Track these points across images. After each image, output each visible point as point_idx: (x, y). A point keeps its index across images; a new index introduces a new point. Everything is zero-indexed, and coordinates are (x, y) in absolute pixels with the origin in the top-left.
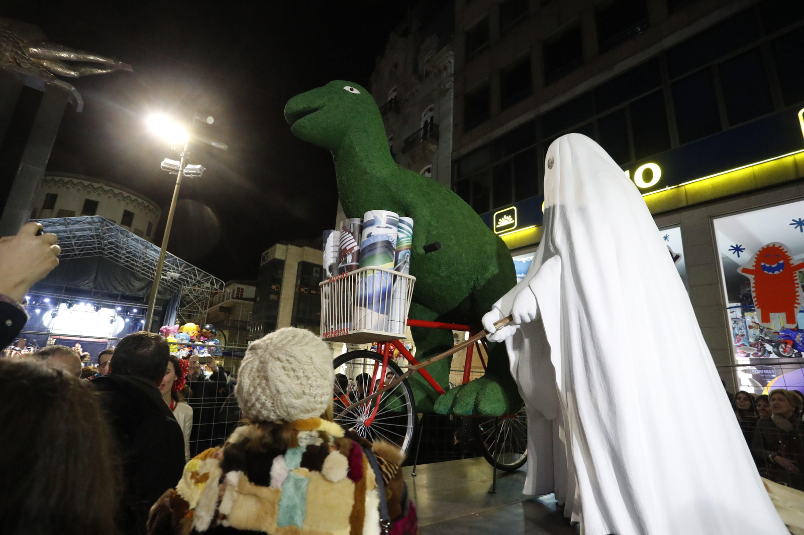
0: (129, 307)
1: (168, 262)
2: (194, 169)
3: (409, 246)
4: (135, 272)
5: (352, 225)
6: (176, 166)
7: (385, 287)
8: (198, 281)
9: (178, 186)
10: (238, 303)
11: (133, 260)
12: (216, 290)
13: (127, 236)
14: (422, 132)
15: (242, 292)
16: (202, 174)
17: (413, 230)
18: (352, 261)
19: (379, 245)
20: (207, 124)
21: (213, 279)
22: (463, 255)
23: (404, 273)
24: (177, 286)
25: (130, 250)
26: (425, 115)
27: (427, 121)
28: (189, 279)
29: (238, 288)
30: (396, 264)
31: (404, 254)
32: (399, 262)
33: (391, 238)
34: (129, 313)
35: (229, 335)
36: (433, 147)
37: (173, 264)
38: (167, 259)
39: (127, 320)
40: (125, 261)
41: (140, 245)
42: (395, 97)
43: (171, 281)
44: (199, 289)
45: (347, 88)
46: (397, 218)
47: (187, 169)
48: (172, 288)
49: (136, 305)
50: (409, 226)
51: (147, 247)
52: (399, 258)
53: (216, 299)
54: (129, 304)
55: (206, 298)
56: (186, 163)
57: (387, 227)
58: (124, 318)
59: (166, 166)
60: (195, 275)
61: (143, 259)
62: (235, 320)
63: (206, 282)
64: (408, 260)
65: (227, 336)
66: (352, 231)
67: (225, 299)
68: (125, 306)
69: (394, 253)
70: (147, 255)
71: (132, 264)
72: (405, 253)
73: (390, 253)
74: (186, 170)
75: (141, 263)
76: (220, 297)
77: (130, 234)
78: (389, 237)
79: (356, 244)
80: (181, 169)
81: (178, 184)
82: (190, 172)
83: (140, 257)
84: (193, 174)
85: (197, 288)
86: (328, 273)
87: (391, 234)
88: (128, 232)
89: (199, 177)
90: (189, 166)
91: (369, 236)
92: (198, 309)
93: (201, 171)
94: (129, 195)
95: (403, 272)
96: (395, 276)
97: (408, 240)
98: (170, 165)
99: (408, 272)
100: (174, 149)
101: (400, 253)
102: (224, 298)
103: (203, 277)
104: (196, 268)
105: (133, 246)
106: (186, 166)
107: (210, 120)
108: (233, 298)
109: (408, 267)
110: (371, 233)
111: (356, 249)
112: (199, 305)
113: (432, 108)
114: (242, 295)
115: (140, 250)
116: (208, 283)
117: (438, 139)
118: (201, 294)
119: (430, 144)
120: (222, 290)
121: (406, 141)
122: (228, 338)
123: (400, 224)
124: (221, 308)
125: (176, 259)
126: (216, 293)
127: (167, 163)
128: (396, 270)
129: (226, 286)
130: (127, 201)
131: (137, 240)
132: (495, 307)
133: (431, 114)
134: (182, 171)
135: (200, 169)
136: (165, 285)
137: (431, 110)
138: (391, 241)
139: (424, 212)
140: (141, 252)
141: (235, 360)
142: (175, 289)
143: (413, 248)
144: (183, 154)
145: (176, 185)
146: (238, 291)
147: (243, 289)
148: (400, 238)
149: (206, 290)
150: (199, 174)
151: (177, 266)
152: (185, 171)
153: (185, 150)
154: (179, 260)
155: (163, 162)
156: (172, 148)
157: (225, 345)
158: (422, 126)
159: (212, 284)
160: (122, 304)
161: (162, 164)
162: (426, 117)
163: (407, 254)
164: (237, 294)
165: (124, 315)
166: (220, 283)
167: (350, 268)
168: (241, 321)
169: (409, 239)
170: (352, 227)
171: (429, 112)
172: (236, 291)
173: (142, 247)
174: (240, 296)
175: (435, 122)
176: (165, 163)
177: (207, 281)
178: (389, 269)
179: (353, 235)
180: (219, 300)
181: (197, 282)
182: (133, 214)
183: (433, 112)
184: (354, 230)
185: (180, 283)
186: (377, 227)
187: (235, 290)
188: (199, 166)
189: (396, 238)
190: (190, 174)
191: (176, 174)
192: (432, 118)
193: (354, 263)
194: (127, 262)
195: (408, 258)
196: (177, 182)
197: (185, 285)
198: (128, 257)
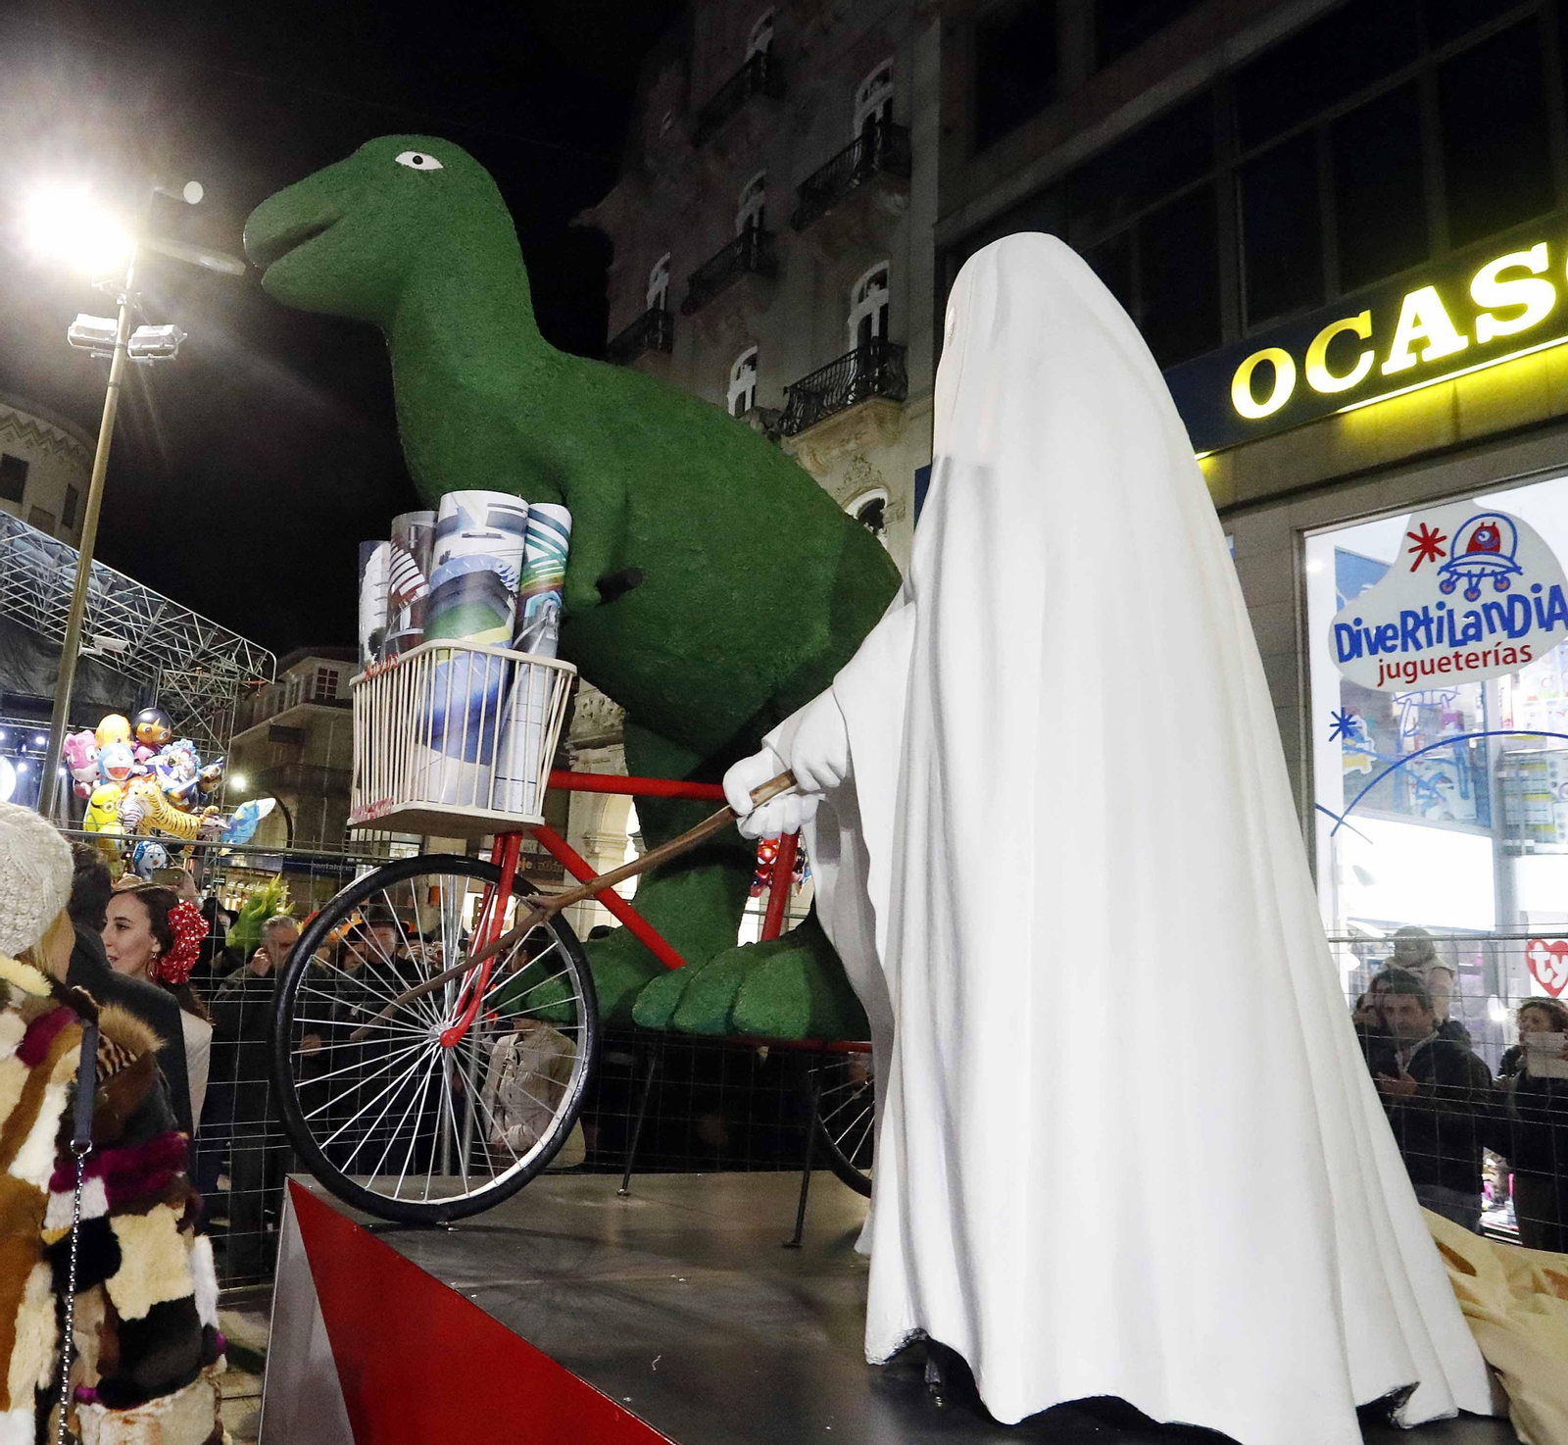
0: (24, 732)
1: (121, 599)
2: (158, 336)
3: (555, 580)
4: (37, 630)
5: (413, 528)
6: (107, 333)
7: (478, 694)
8: (204, 654)
9: (114, 393)
10: (322, 715)
11: (29, 597)
12: (254, 678)
13: (11, 531)
14: (857, 153)
15: (333, 682)
16: (176, 352)
17: (570, 539)
18: (413, 625)
19: (470, 583)
20: (185, 205)
21: (243, 645)
22: (735, 595)
23: (542, 654)
24: (150, 670)
25: (18, 569)
26: (865, 97)
27: (873, 115)
28: (177, 649)
29: (322, 671)
30: (518, 628)
31: (544, 605)
32: (525, 624)
33: (498, 564)
34: (24, 749)
35: (298, 810)
36: (892, 202)
37: (132, 606)
38: (118, 593)
39: (23, 767)
40: (10, 602)
41: (44, 555)
42: (771, 43)
43: (131, 654)
44: (207, 675)
45: (406, 159)
46: (521, 511)
47: (136, 340)
48: (134, 674)
49: (42, 726)
50: (559, 528)
51: (62, 560)
52: (527, 615)
53: (260, 706)
54: (24, 724)
55: (228, 701)
56: (135, 322)
57: (488, 536)
58: (14, 761)
59: (82, 335)
60: (193, 636)
61: (56, 593)
62: (316, 767)
63: (224, 655)
64: (553, 619)
65: (294, 814)
66: (412, 547)
67: (286, 703)
68: (15, 729)
69: (511, 602)
70: (66, 583)
71: (28, 609)
72: (543, 599)
73: (496, 606)
74: (134, 343)
75: (50, 605)
76: (271, 699)
77: (18, 523)
78: (494, 560)
79: (421, 579)
80: (119, 341)
81: (115, 385)
82: (145, 347)
83: (46, 590)
84: (154, 352)
85: (200, 675)
86: (368, 656)
87: (502, 552)
88: (11, 521)
89: (170, 361)
90: (143, 331)
91: (444, 560)
92: (207, 736)
93: (173, 342)
94: (12, 410)
95: (537, 653)
96: (512, 663)
97: (553, 565)
98: (92, 332)
99: (553, 650)
100: (100, 286)
101: (529, 602)
102: (282, 702)
103: (216, 640)
104: (194, 614)
105: (26, 559)
106: (133, 331)
107: (194, 193)
108: (307, 700)
109: (552, 636)
110: (448, 553)
111: (422, 592)
112: (208, 722)
113: (887, 70)
114: (333, 690)
115: (46, 569)
116: (230, 658)
117: (909, 176)
118: (212, 691)
119: (882, 194)
120: (271, 679)
121: (807, 190)
122: (298, 819)
123: (533, 524)
124: (276, 732)
125: (140, 591)
126: (255, 688)
127: (84, 326)
128: (518, 649)
129: (281, 670)
130: (7, 430)
131: (36, 540)
132: (768, 744)
133: (883, 91)
134: (124, 347)
135: (171, 338)
136: (115, 666)
137: (884, 78)
138: (498, 571)
139: (603, 487)
140: (47, 574)
141: (317, 886)
142: (143, 678)
143: (564, 588)
144: (124, 297)
145: (110, 389)
146: (320, 680)
147: (334, 674)
148: (530, 559)
149: (226, 679)
150: (166, 352)
151: (144, 612)
152: (132, 346)
153: (128, 286)
154: (149, 594)
155: (74, 324)
156: (93, 285)
157: (289, 845)
158: (858, 133)
159: (242, 660)
160: (7, 722)
161: (72, 333)
162: (869, 103)
163: (550, 603)
164: (319, 688)
165: (13, 753)
166: (264, 658)
167: (408, 642)
168: (332, 770)
169: (555, 561)
170: (413, 537)
171: (877, 85)
172: (315, 682)
173: (51, 560)
174: (326, 694)
175: (899, 115)
176: (79, 329)
177: (227, 653)
178: (494, 644)
179: (414, 556)
180: (270, 704)
181: (199, 657)
182: (26, 464)
183: (890, 86)
184: (417, 544)
185: (155, 661)
186: (465, 536)
187: (312, 675)
188: (167, 330)
189: (516, 564)
190: (145, 352)
191: (110, 356)
192: (888, 106)
193: (416, 631)
194: (15, 602)
195: (553, 614)
196: (111, 379)
197: (167, 665)
198: (16, 590)
